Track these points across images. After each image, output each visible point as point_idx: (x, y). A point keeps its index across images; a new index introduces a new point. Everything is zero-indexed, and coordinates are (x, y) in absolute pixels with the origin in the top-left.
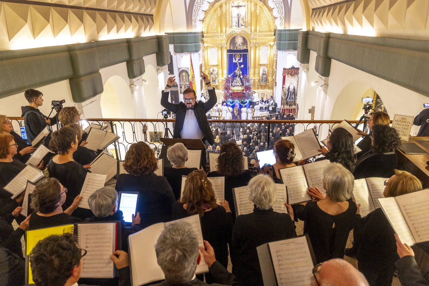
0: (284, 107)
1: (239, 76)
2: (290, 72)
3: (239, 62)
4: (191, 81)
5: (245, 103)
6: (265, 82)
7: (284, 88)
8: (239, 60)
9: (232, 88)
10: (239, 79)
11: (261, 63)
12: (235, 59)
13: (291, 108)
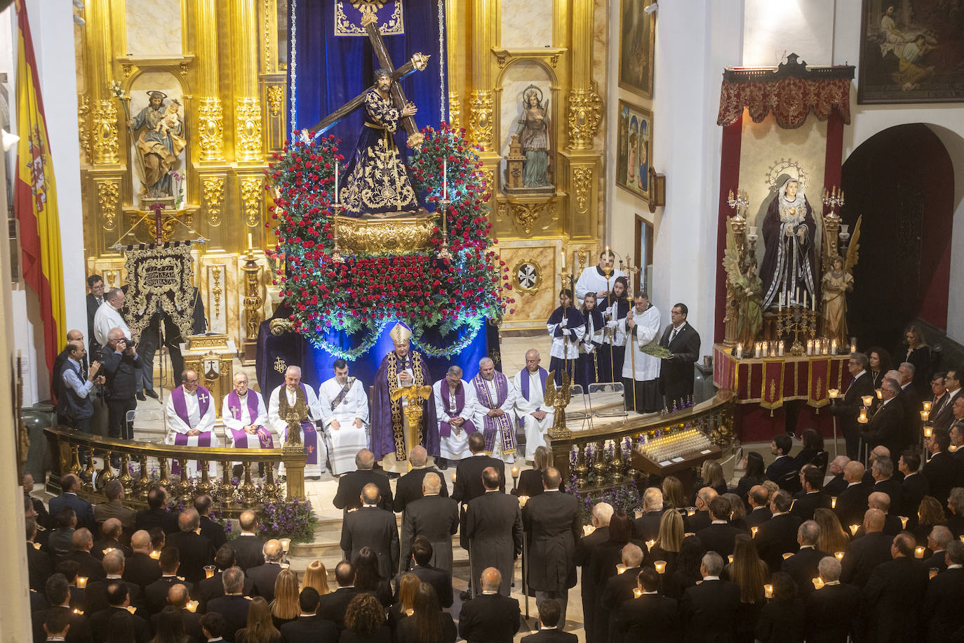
0: (749, 354)
1: (399, 140)
2: (774, 101)
3: (383, 30)
4: (26, 177)
5: (455, 336)
6: (541, 179)
7: (733, 212)
8: (384, 16)
9: (345, 229)
10: (394, 161)
11: (512, 42)
12: (354, 17)
13: (797, 360)
